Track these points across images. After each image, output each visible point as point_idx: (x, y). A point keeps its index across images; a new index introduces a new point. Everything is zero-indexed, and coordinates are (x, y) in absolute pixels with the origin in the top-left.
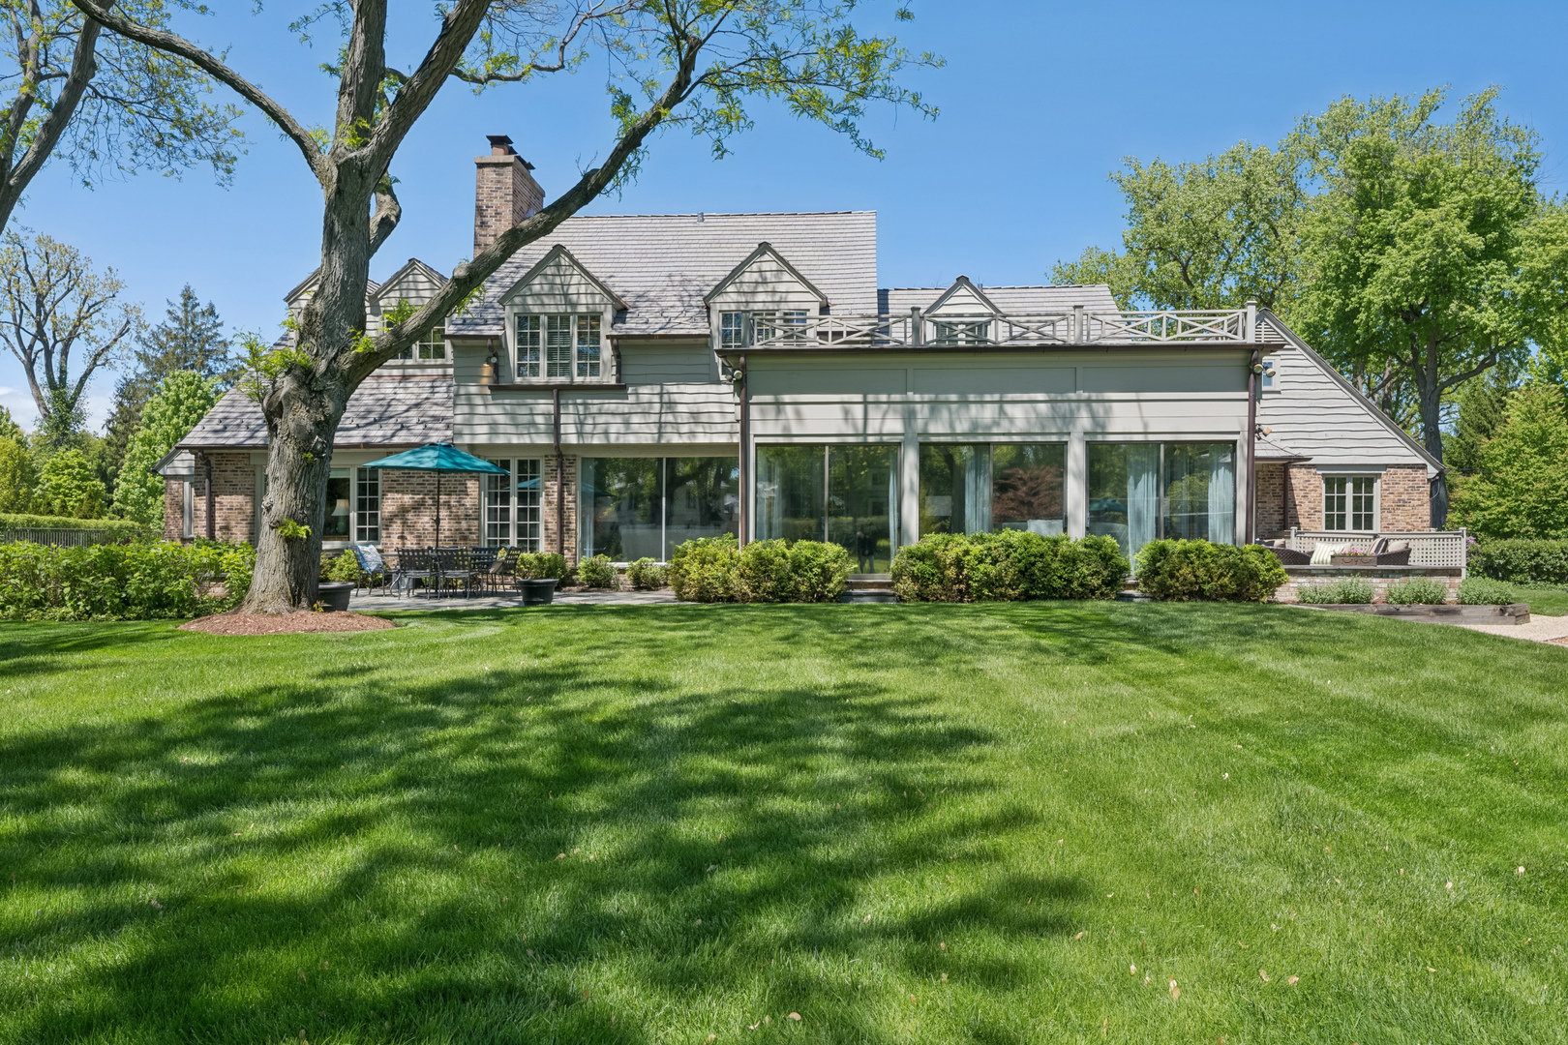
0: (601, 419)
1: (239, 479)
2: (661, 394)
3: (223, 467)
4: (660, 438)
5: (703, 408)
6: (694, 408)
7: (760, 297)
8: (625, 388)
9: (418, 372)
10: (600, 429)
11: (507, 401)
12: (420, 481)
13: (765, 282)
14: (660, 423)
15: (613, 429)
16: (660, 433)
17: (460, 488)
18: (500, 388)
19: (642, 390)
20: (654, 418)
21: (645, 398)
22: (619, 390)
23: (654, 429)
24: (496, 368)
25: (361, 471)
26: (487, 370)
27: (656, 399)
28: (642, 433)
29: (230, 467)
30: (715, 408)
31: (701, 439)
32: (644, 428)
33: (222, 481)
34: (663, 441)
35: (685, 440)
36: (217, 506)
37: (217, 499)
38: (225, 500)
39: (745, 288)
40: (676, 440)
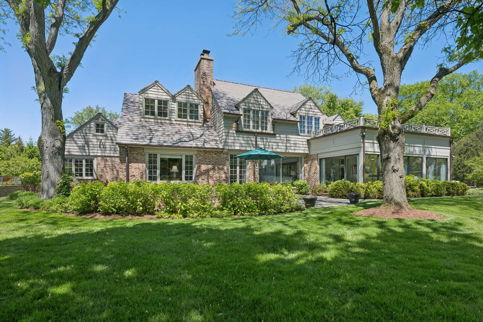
0: (271, 144)
1: (139, 157)
2: (286, 137)
3: (132, 152)
4: (286, 151)
5: (298, 142)
6: (295, 142)
7: (311, 113)
8: (275, 134)
9: (193, 124)
10: (271, 146)
11: (245, 136)
12: (209, 160)
13: (311, 108)
14: (286, 146)
15: (274, 147)
16: (286, 149)
17: (223, 163)
18: (239, 131)
19: (282, 136)
20: (284, 145)
21: (282, 138)
22: (274, 135)
23: (285, 147)
24: (237, 125)
25: (186, 156)
26: (234, 125)
27: (285, 139)
28: (281, 149)
29: (135, 153)
30: (301, 143)
31: (296, 151)
32: (282, 147)
33: (132, 158)
34: (287, 151)
35: (293, 151)
36: (130, 167)
37: (130, 164)
38: (133, 165)
39: (307, 109)
40: (290, 151)
